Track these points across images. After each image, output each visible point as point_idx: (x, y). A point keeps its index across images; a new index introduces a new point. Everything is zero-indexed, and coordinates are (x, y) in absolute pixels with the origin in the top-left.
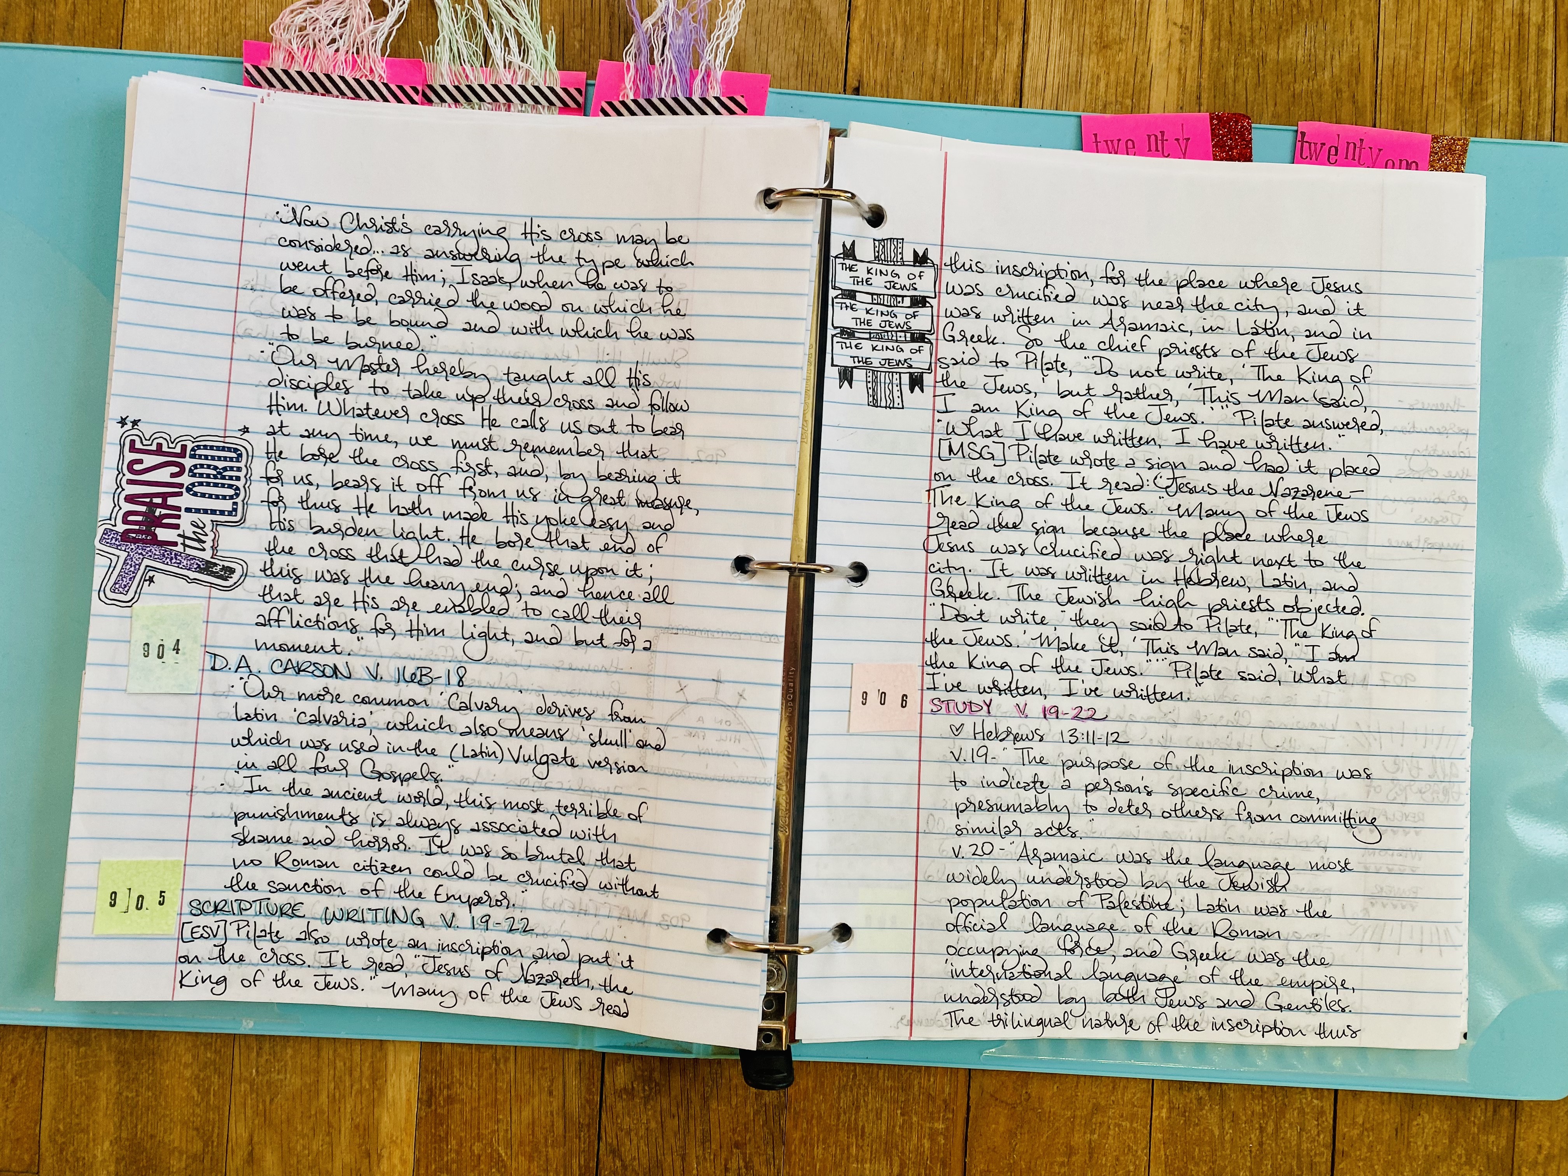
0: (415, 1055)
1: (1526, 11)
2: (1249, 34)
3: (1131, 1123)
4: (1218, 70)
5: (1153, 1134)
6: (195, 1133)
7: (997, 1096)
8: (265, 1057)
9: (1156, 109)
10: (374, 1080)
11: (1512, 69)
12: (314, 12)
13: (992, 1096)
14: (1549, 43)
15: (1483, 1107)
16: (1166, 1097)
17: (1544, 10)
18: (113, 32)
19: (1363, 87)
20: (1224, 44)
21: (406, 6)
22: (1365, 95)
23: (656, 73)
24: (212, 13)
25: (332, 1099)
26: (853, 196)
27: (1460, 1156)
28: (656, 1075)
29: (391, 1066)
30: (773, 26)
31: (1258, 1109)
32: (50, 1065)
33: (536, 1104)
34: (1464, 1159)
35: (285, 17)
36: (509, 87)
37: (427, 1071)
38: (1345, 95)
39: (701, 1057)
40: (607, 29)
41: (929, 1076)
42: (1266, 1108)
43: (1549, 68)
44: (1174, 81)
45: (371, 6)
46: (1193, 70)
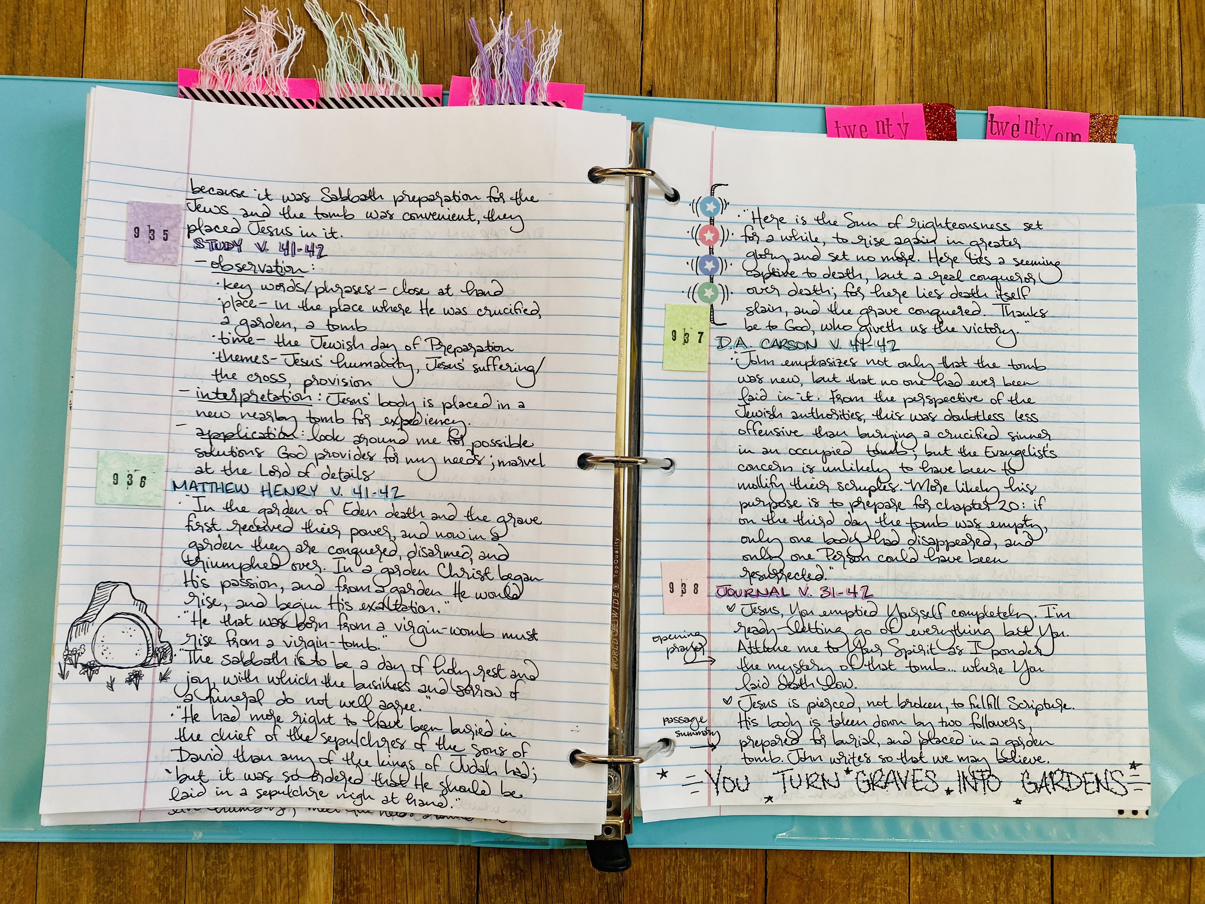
0: (331, 855)
1: (1157, 18)
2: (947, 42)
3: (894, 888)
4: (925, 70)
5: (912, 896)
7: (788, 870)
8: (212, 861)
9: (880, 101)
10: (298, 875)
11: (1148, 63)
12: (232, 45)
13: (784, 870)
14: (1175, 42)
15: (1166, 864)
16: (920, 866)
17: (1171, 17)
18: (76, 65)
19: (1036, 78)
20: (929, 50)
21: (302, 38)
22: (1039, 85)
23: (496, 84)
24: (152, 49)
25: (265, 892)
28: (521, 863)
29: (311, 863)
30: (584, 46)
31: (992, 873)
32: (42, 873)
33: (427, 890)
35: (210, 50)
36: (383, 98)
37: (340, 867)
38: (1023, 86)
39: (556, 847)
40: (457, 51)
41: (734, 855)
42: (998, 872)
43: (1177, 60)
44: (892, 79)
45: (275, 39)
46: (907, 70)
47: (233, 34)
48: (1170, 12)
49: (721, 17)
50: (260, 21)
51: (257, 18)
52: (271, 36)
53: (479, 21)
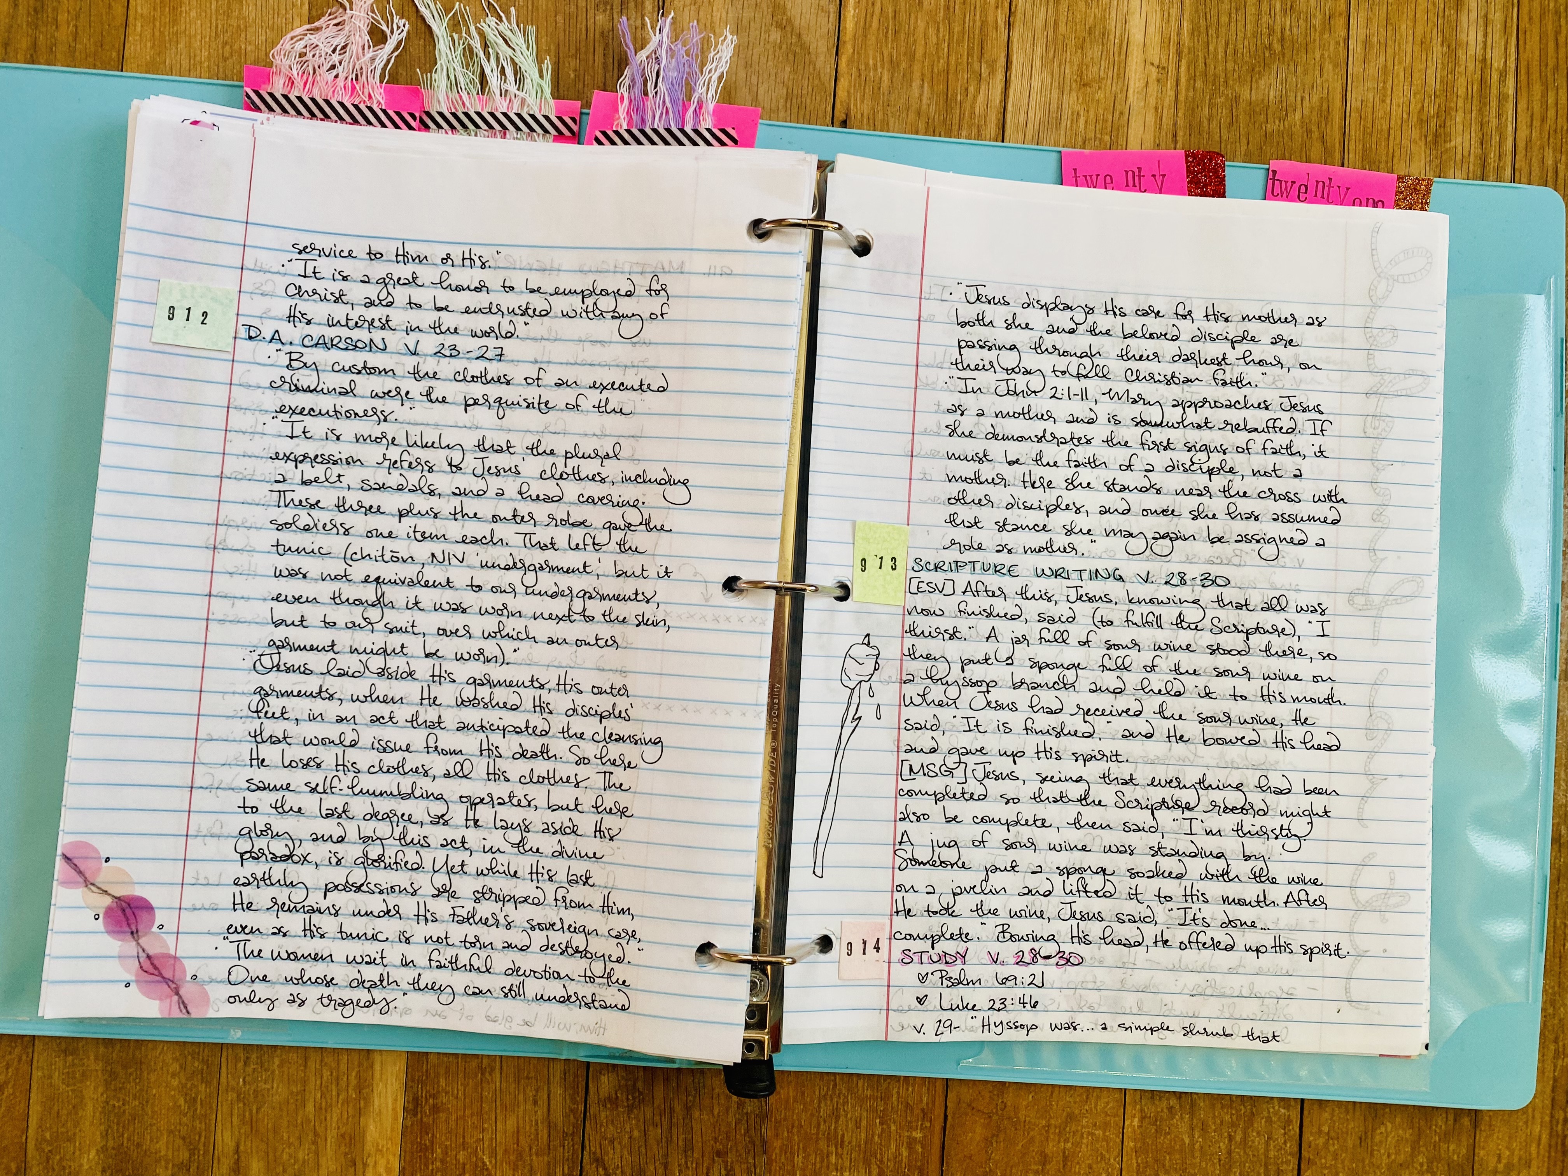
0: (402, 1065)
1: (1489, 56)
2: (1222, 75)
3: (1105, 1132)
4: (1193, 109)
5: (1125, 1143)
6: (181, 1141)
7: (973, 1105)
8: (252, 1066)
9: (1134, 146)
10: (359, 1088)
11: (1474, 113)
12: (313, 39)
13: (969, 1105)
14: (1510, 88)
15: (1444, 1116)
16: (1138, 1107)
17: (1506, 55)
18: (114, 54)
19: (1332, 128)
20: (1199, 84)
21: (404, 34)
22: (1334, 136)
23: (649, 104)
24: (213, 39)
25: (319, 1109)
26: (841, 227)
27: (1422, 1165)
28: (640, 1085)
29: (377, 1074)
30: (763, 60)
31: (1227, 1118)
32: (37, 1074)
33: (521, 1113)
34: (1425, 1167)
35: (286, 43)
36: (505, 115)
37: (413, 1081)
38: (1316, 135)
39: (684, 1066)
40: (601, 59)
41: (908, 1084)
42: (1234, 1117)
43: (1510, 112)
44: (1151, 118)
45: (370, 33)
46: (1169, 109)
47: (316, 24)
48: (1506, 49)
49: (938, 30)
50: (351, 9)
51: (347, 5)
52: (365, 30)
53: (631, 22)
